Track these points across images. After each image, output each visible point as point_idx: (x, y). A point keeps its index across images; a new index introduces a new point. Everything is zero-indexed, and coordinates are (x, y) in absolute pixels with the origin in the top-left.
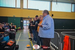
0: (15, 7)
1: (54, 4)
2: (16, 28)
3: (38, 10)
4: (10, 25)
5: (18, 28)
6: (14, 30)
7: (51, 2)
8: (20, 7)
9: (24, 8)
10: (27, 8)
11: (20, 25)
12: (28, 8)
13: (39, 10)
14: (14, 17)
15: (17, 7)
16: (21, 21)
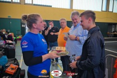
0: (10, 1)
3: (51, 6)
5: (18, 37)
6: (10, 42)
8: (19, 1)
9: (26, 2)
10: (31, 3)
11: (20, 32)
12: (34, 3)
13: (53, 7)
14: (9, 19)
15: (13, 1)
16: (23, 26)
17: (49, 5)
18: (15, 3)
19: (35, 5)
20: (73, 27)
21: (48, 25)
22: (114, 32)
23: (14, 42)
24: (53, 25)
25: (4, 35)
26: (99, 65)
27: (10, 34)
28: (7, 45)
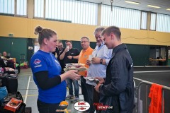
0: (13, 13)
1: (105, 10)
2: (17, 65)
3: (70, 22)
4: (2, 57)
5: (22, 64)
6: (11, 69)
7: (100, 4)
8: (25, 14)
9: (36, 16)
10: (42, 16)
11: (25, 57)
12: (46, 17)
13: (73, 22)
14: (11, 39)
15: (18, 13)
16: (29, 47)
17: (68, 20)
18: (20, 16)
19: (47, 19)
20: (97, 47)
21: (65, 46)
22: (158, 58)
23: (16, 71)
24: (71, 45)
25: (3, 60)
26: (125, 90)
27: (11, 59)
28: (6, 74)
